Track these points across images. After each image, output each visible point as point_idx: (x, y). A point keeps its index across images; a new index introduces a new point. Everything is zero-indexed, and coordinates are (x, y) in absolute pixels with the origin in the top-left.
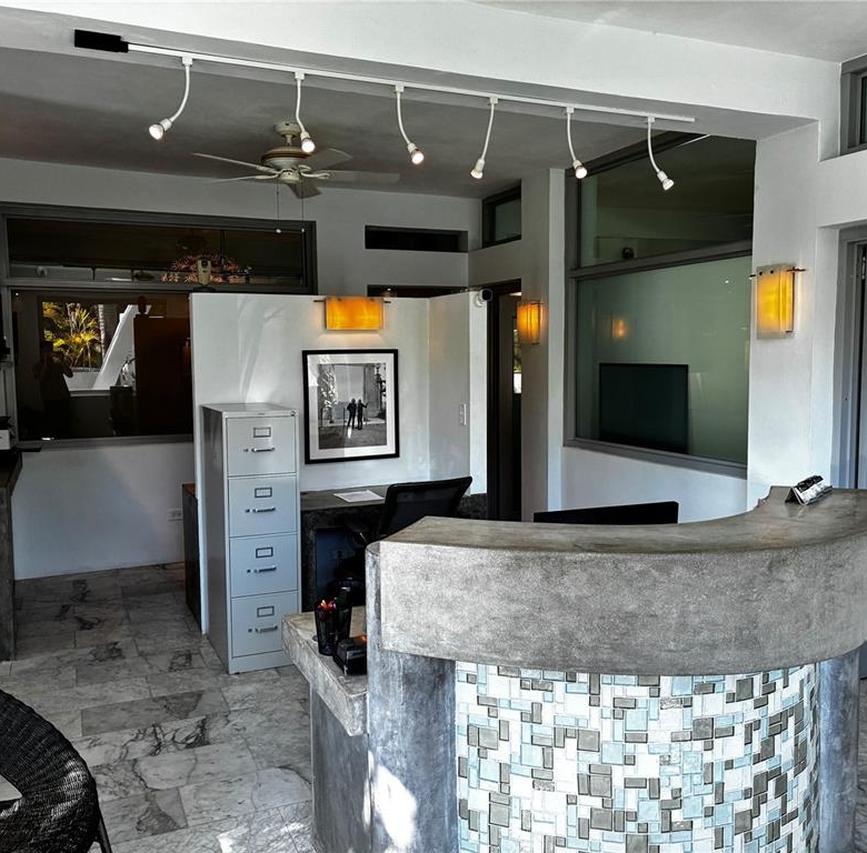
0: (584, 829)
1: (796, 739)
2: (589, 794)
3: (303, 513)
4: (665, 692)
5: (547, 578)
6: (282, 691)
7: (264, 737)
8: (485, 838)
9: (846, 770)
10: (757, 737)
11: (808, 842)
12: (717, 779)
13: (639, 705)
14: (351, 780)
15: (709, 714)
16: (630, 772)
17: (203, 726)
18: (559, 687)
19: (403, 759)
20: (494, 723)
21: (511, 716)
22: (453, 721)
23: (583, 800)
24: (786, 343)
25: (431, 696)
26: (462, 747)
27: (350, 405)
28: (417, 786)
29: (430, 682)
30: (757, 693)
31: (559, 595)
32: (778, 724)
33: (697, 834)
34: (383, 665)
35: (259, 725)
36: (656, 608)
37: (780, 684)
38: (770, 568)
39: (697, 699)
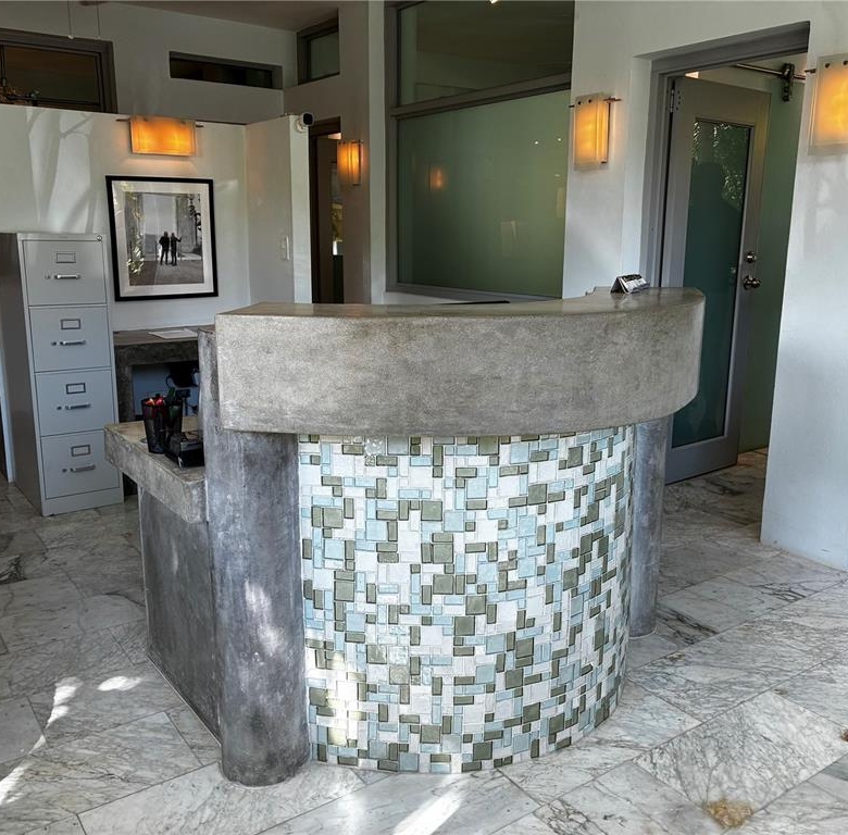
0: (426, 595)
1: (617, 505)
2: (432, 561)
3: (116, 348)
4: (504, 461)
5: (394, 343)
6: (103, 528)
7: (88, 569)
8: (331, 615)
9: (652, 544)
10: (585, 501)
11: (623, 601)
12: (549, 541)
13: (480, 474)
14: (188, 580)
15: (542, 480)
16: (471, 537)
17: (17, 564)
18: (403, 461)
19: (246, 542)
20: (339, 503)
21: (356, 494)
22: (297, 504)
23: (426, 568)
24: (601, 174)
25: (274, 478)
26: (306, 530)
27: (162, 238)
28: (261, 568)
29: (272, 463)
30: (586, 460)
31: (406, 361)
32: (602, 491)
33: (530, 592)
34: (222, 448)
35: (81, 559)
36: (500, 370)
37: (605, 453)
38: (606, 331)
39: (533, 467)
